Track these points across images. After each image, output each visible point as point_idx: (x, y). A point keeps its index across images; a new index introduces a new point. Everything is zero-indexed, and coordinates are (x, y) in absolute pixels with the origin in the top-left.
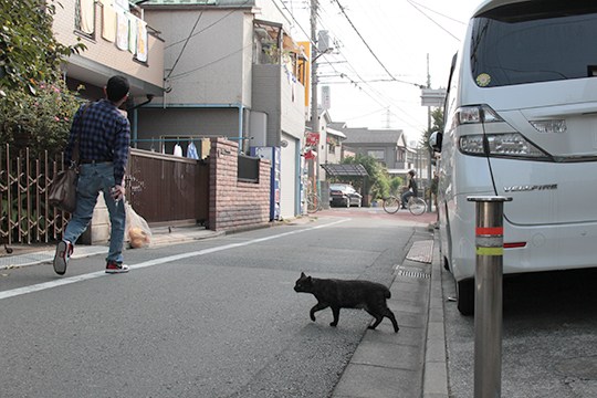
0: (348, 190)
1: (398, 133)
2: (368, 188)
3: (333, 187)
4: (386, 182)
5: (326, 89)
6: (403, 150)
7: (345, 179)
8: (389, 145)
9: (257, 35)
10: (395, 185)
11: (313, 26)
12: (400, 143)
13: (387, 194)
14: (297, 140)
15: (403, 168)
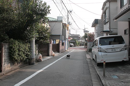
0: (72, 44)
1: (79, 35)
2: (75, 44)
3: (70, 44)
4: (78, 43)
5: (70, 30)
6: (80, 37)
7: (72, 43)
8: (77, 37)
9: (63, 25)
10: (79, 43)
11: (68, 21)
12: (79, 37)
13: (78, 45)
14: (67, 39)
15: (80, 40)
